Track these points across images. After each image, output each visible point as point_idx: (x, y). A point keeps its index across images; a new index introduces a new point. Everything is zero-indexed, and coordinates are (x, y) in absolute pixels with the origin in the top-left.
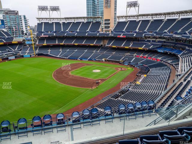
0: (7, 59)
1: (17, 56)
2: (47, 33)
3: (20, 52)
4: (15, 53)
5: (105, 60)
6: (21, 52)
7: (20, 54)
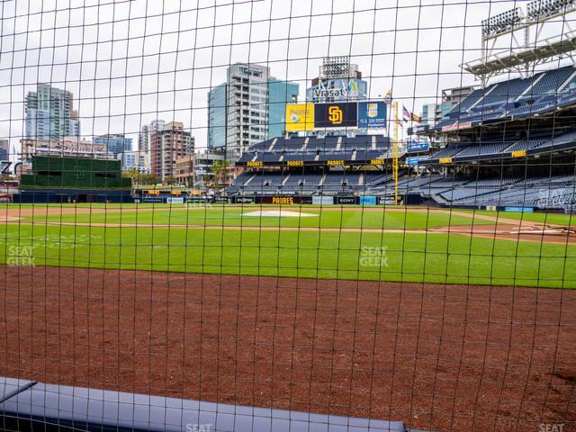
0: (308, 200)
1: (339, 198)
2: (475, 114)
7: (360, 194)
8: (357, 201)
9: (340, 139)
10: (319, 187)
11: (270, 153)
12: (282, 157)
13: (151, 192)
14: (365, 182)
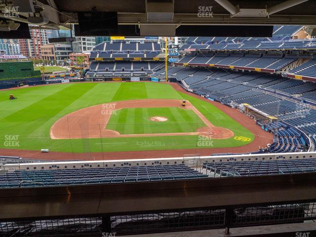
0: (127, 79)
1: (142, 78)
3: (154, 72)
4: (146, 74)
5: (246, 108)
6: (155, 74)
7: (150, 76)
8: (150, 79)
9: (137, 44)
10: (132, 71)
11: (105, 52)
12: (111, 55)
13: (51, 76)
14: (151, 69)
